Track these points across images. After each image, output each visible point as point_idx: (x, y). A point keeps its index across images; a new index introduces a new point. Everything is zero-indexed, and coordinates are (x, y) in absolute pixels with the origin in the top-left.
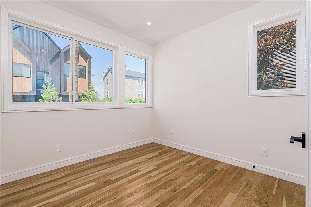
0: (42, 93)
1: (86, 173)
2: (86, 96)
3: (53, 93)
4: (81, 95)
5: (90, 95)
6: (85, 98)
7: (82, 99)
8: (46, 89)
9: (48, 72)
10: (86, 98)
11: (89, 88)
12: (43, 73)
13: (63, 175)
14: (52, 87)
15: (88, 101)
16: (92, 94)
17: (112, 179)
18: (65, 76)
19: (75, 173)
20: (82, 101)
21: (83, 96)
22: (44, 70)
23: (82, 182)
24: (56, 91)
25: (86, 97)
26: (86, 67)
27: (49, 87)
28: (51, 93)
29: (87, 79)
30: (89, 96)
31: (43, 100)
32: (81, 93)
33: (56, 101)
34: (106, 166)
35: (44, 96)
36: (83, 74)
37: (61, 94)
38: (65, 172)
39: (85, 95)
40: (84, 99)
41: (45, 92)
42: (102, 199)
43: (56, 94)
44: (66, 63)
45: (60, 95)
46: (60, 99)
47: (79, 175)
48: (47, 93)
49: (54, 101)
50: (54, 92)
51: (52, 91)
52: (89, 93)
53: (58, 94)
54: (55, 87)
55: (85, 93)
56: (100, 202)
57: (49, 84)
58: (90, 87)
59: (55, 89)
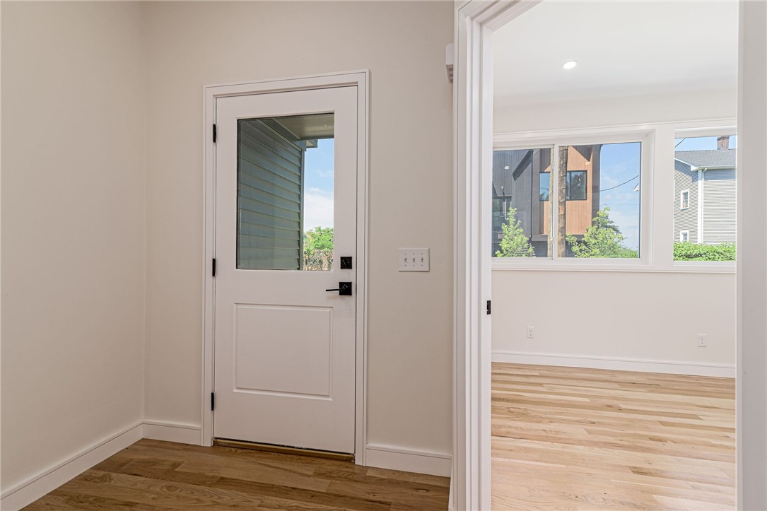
0: (501, 240)
1: (574, 383)
2: (585, 243)
3: (518, 239)
4: (574, 239)
5: (596, 239)
6: (584, 247)
7: (575, 249)
8: (507, 232)
9: (510, 197)
10: (586, 248)
11: (593, 223)
12: (502, 200)
13: (537, 374)
14: (516, 226)
15: (591, 253)
16: (600, 237)
17: (623, 406)
18: (541, 200)
19: (556, 378)
20: (576, 254)
21: (579, 242)
22: (503, 194)
23: (566, 391)
24: (523, 233)
25: (586, 246)
26: (586, 171)
27: (512, 226)
28: (516, 238)
29: (589, 201)
30: (593, 241)
31: (502, 252)
32: (573, 235)
33: (524, 255)
34: (616, 386)
35: (504, 245)
36: (579, 188)
37: (533, 240)
38: (541, 372)
39: (583, 239)
40: (581, 251)
41: (505, 237)
42: (599, 422)
43: (524, 241)
44: (544, 172)
45: (530, 241)
46: (531, 250)
47: (562, 381)
48: (508, 238)
49: (520, 255)
50: (520, 237)
51: (516, 235)
52: (594, 236)
53: (527, 239)
54: (521, 226)
55: (583, 236)
56: (594, 423)
57: (512, 220)
58: (595, 219)
59: (522, 230)
